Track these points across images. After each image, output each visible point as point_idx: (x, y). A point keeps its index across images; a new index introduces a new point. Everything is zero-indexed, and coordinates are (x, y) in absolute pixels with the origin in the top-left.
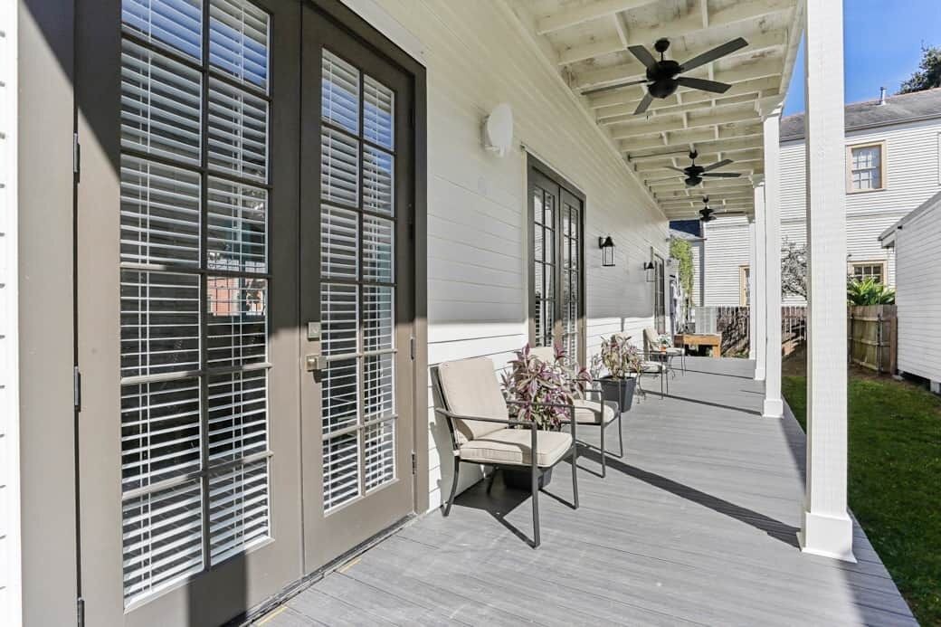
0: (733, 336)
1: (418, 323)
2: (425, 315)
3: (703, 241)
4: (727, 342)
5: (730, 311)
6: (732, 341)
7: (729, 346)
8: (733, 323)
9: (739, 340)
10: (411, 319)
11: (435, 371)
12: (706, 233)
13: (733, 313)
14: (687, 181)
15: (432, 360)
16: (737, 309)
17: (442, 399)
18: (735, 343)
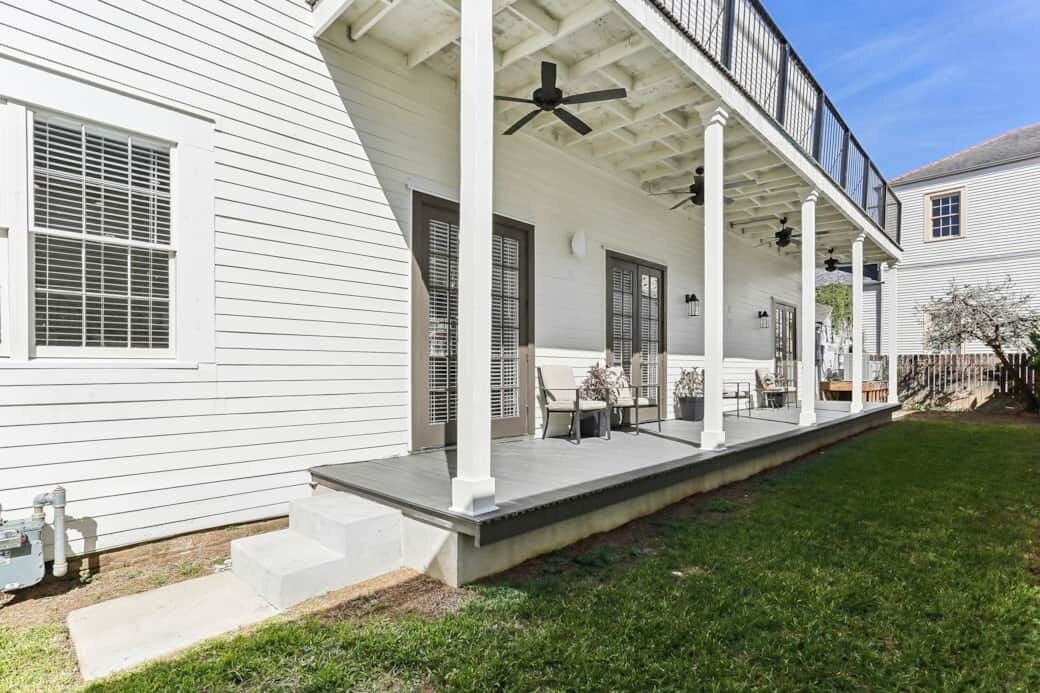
0: (911, 386)
1: (530, 346)
2: (533, 342)
3: (880, 284)
4: (904, 393)
5: (908, 360)
6: (911, 391)
7: (907, 397)
8: (911, 372)
9: (919, 390)
10: (527, 344)
11: (539, 369)
12: (884, 276)
13: (911, 361)
14: (777, 243)
15: (537, 364)
16: (916, 357)
17: (541, 383)
18: (915, 393)
